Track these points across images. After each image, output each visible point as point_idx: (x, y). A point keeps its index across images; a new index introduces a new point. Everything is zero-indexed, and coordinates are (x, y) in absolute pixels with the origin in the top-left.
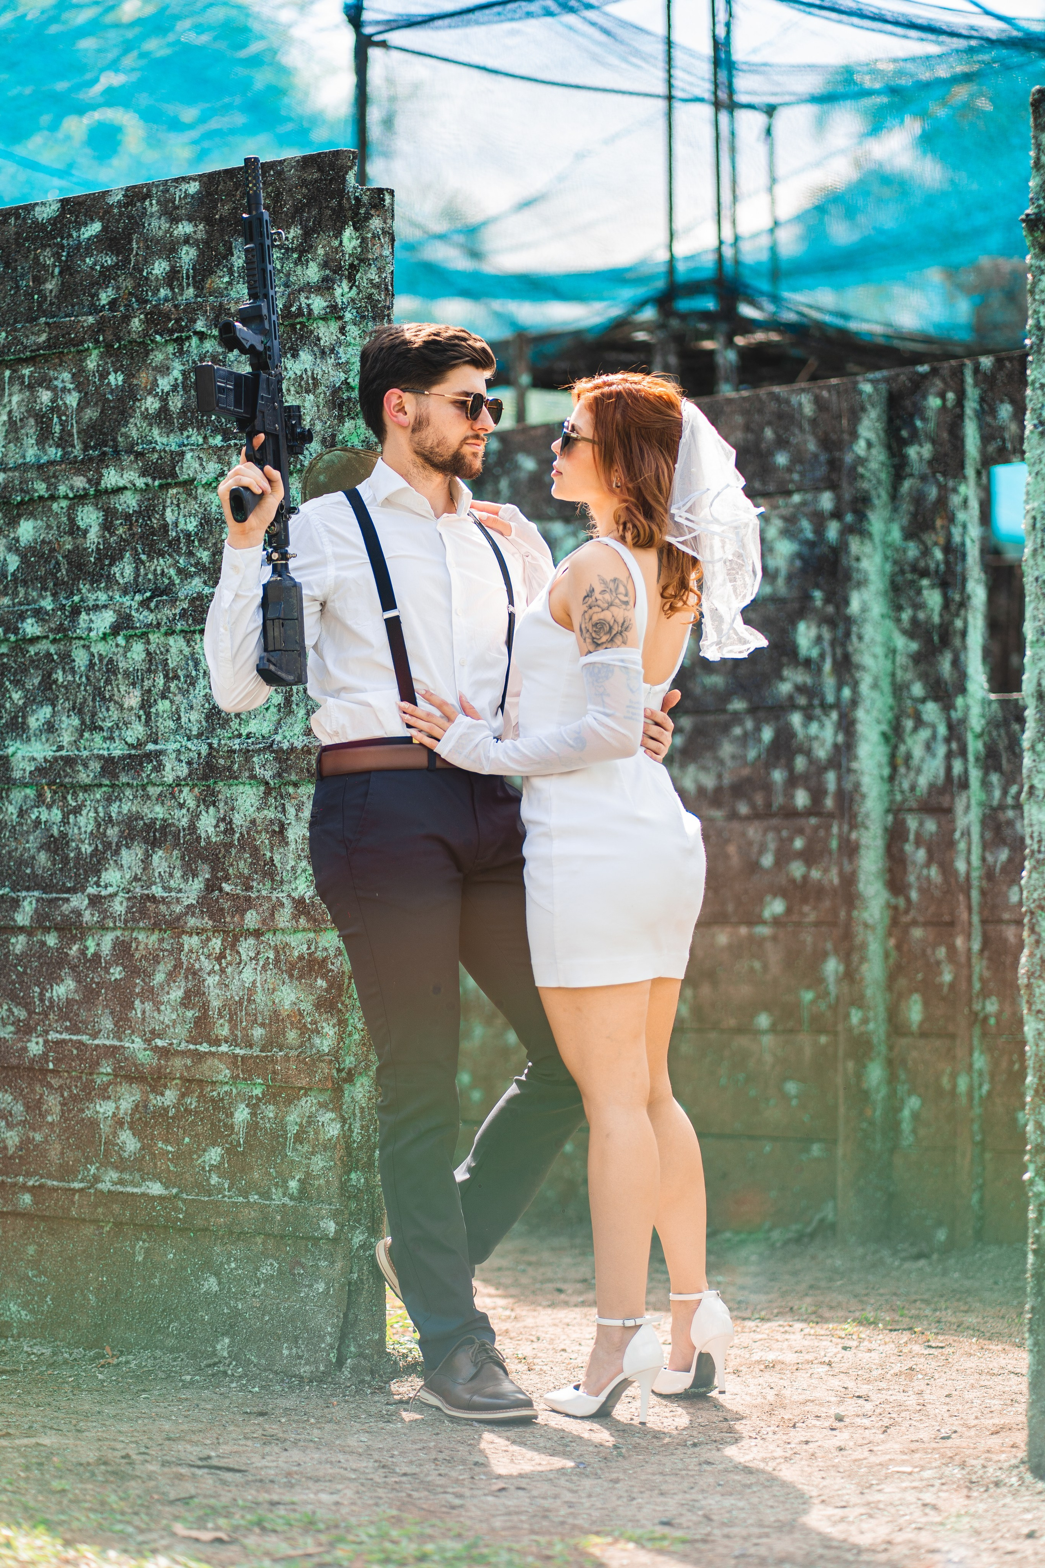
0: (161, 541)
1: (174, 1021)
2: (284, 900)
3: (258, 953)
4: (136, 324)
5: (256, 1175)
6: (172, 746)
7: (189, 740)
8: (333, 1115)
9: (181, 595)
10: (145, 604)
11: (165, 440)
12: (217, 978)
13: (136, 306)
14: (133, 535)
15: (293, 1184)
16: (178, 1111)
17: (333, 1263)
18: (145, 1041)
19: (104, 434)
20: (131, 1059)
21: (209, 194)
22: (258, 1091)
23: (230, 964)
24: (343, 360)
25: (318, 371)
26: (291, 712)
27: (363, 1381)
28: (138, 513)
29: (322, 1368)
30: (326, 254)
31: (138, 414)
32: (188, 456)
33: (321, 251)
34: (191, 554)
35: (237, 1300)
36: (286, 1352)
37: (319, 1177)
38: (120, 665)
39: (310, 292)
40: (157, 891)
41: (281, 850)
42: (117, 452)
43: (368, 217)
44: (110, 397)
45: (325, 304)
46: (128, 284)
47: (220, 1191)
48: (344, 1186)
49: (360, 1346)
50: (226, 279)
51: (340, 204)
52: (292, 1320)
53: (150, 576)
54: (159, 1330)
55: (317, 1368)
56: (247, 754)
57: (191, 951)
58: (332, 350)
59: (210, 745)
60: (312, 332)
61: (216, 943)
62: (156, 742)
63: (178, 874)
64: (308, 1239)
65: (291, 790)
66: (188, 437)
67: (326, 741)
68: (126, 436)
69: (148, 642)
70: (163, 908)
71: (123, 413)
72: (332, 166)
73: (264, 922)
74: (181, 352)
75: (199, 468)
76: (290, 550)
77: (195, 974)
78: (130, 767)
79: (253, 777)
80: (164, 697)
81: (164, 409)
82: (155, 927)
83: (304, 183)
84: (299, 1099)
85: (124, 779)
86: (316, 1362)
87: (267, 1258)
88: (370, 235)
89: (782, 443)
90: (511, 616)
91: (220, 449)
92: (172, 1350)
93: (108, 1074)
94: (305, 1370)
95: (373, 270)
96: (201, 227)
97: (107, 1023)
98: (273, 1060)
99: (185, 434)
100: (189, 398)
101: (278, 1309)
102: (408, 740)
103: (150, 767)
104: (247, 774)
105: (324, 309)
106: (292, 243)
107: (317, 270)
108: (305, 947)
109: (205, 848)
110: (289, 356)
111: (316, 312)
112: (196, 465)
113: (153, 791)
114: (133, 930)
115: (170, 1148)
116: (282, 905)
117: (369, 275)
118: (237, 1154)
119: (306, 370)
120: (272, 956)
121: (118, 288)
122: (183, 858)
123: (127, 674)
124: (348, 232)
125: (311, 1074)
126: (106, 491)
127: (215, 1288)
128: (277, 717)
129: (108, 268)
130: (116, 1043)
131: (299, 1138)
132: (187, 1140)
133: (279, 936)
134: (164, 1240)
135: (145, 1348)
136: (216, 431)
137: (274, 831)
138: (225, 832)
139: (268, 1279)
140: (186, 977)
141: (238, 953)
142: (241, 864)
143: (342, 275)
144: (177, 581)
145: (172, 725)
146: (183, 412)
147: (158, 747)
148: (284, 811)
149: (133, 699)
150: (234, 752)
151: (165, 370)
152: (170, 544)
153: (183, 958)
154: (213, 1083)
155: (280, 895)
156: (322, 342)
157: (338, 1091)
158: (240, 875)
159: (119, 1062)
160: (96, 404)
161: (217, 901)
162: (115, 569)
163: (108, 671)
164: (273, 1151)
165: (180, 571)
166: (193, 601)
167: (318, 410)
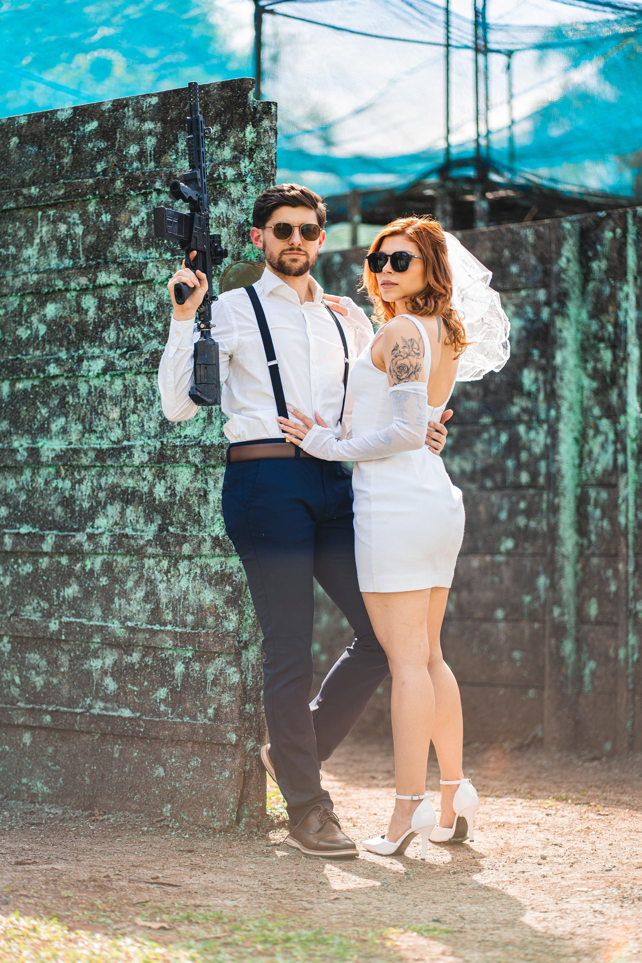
0: (133, 317)
1: (139, 611)
2: (207, 538)
3: (190, 570)
4: (119, 184)
5: (188, 705)
6: (138, 443)
7: (149, 438)
8: (235, 669)
9: (145, 350)
10: (123, 355)
11: (136, 255)
12: (165, 585)
13: (118, 173)
14: (116, 313)
15: (211, 711)
16: (141, 665)
17: (235, 759)
18: (121, 623)
19: (99, 251)
20: (112, 634)
21: (164, 105)
22: (189, 654)
23: (173, 576)
24: (245, 207)
25: (230, 214)
26: (211, 423)
27: (252, 832)
28: (119, 300)
29: (227, 824)
30: (235, 142)
31: (119, 239)
32: (150, 265)
33: (232, 140)
34: (151, 325)
35: (176, 781)
36: (205, 814)
37: (226, 707)
38: (107, 393)
39: (225, 165)
40: (129, 531)
41: (205, 507)
42: (106, 263)
43: (261, 119)
44: (102, 228)
45: (235, 173)
46: (114, 159)
47: (166, 714)
48: (241, 712)
49: (250, 810)
50: (174, 157)
51: (244, 111)
52: (209, 794)
53: (126, 339)
54: (128, 799)
55: (224, 824)
56: (184, 448)
57: (149, 568)
58: (239, 201)
59: (162, 443)
60: (226, 190)
61: (165, 564)
62: (129, 440)
63: (142, 521)
64: (219, 744)
65: (211, 470)
66: (150, 253)
67: (233, 441)
68: (112, 253)
69: (125, 379)
70: (132, 542)
71: (110, 238)
72: (239, 88)
73: (194, 551)
74: (146, 202)
75: (156, 273)
76: (212, 322)
77: (151, 582)
78: (113, 455)
79: (188, 462)
80: (134, 413)
81: (135, 236)
82: (128, 553)
83: (222, 98)
84: (214, 659)
85: (109, 462)
86: (224, 820)
87: (194, 756)
88: (262, 131)
89: (514, 259)
90: (347, 365)
91: (170, 261)
92: (136, 812)
93: (98, 643)
94: (217, 825)
95: (264, 152)
96: (159, 125)
97: (98, 612)
98: (199, 635)
99: (148, 251)
100: (150, 230)
101: (201, 787)
102: (283, 440)
103: (125, 455)
104: (184, 460)
105: (234, 175)
106: (215, 135)
107: (229, 151)
108: (219, 566)
109: (158, 505)
110: (212, 204)
111: (229, 178)
112: (155, 271)
113: (127, 470)
114: (114, 555)
115: (135, 688)
116: (205, 540)
117: (262, 155)
118: (176, 692)
119: (222, 213)
120: (198, 571)
121: (108, 162)
122: (145, 511)
123: (111, 398)
124: (249, 128)
125: (222, 644)
126: (100, 287)
127: (162, 774)
128: (203, 426)
129: (102, 150)
130: (103, 624)
131: (214, 683)
132: (146, 683)
133: (203, 559)
134: (132, 744)
135: (119, 810)
136: (167, 250)
137: (201, 495)
138: (171, 496)
139: (195, 769)
140: (146, 584)
141: (178, 569)
142: (181, 515)
143: (245, 155)
144: (143, 342)
145: (139, 430)
146: (147, 239)
147: (130, 443)
148: (207, 483)
149: (115, 414)
150: (177, 446)
151: (136, 212)
152: (138, 319)
153: (145, 572)
154: (162, 649)
155: (204, 534)
156: (232, 196)
157: (238, 654)
158: (180, 522)
159: (105, 635)
160: (94, 233)
161: (165, 537)
162: (105, 334)
163: (100, 396)
164: (198, 691)
165: (144, 336)
166: (152, 354)
167: (230, 238)
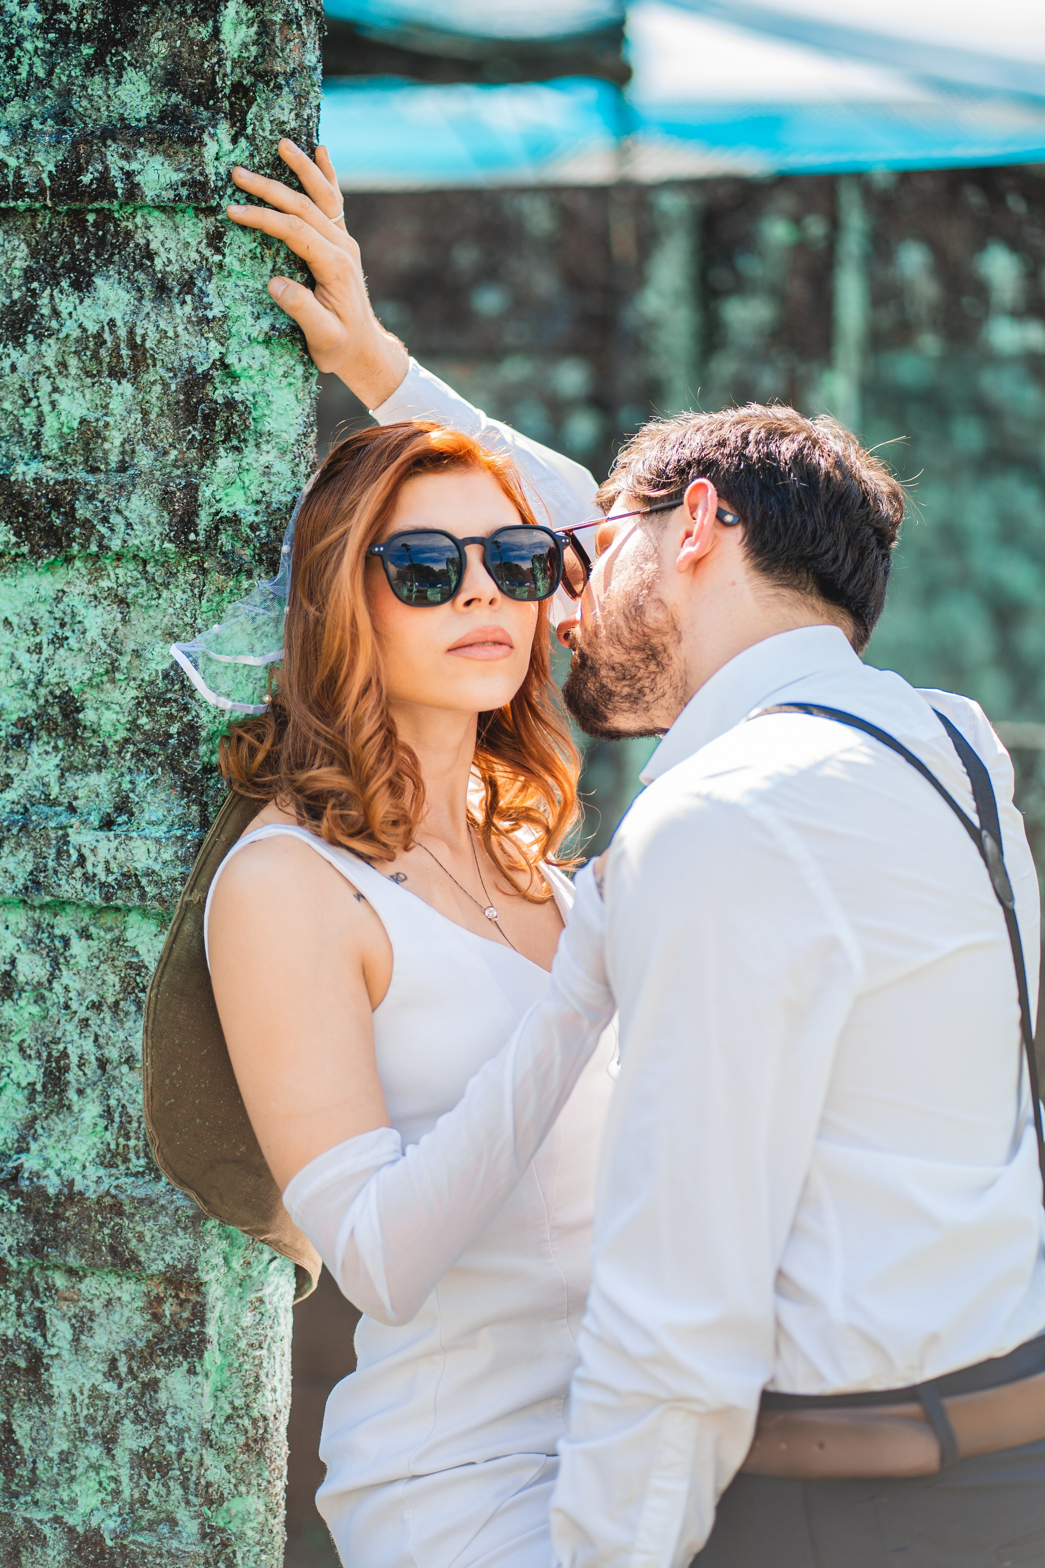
2: (47, 1530)
24: (215, 312)
25: (146, 330)
26: (63, 1107)
30: (174, 56)
33: (158, 48)
39: (135, 143)
41: (34, 1411)
45: (177, 177)
58: (188, 286)
60: (129, 235)
65: (60, 1280)
88: (278, 17)
89: (491, 273)
95: (286, 99)
105: (172, 186)
106: (80, 19)
107: (145, 89)
110: (65, 284)
111: (150, 193)
116: (43, 1541)
117: (276, 112)
119: (112, 323)
128: (22, 1113)
137: (15, 1367)
143: (218, 110)
148: (41, 1323)
155: (36, 1515)
156: (158, 263)
167: (146, 422)
